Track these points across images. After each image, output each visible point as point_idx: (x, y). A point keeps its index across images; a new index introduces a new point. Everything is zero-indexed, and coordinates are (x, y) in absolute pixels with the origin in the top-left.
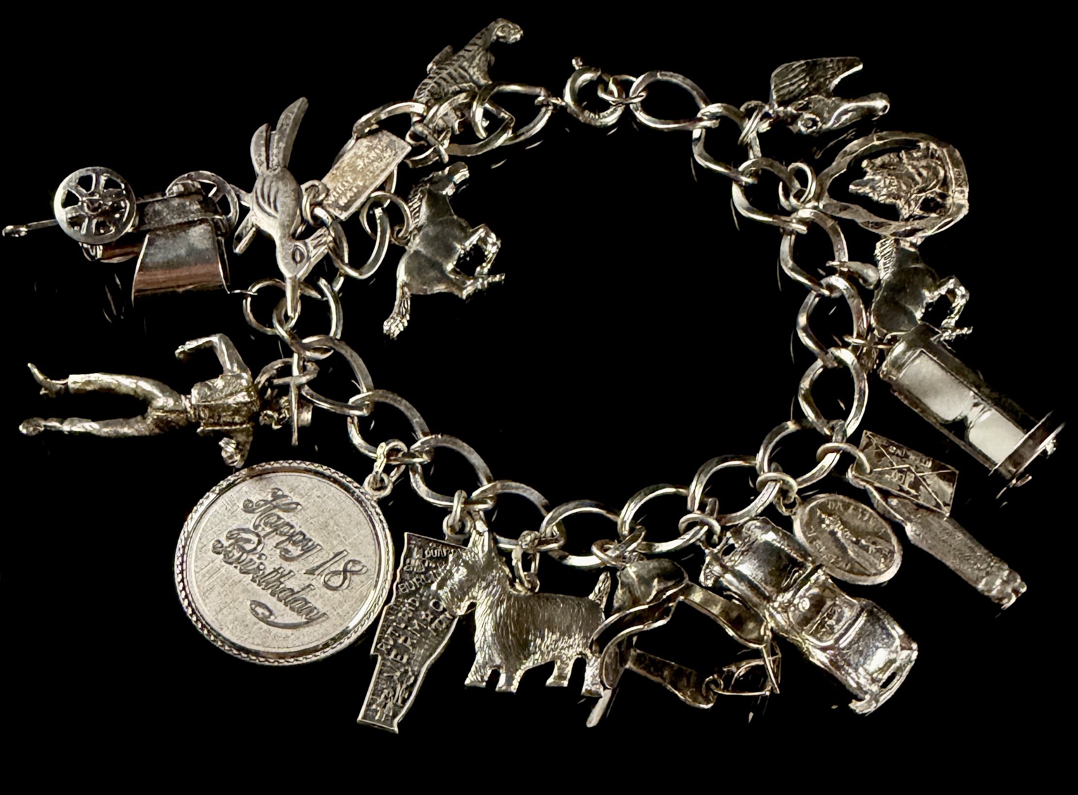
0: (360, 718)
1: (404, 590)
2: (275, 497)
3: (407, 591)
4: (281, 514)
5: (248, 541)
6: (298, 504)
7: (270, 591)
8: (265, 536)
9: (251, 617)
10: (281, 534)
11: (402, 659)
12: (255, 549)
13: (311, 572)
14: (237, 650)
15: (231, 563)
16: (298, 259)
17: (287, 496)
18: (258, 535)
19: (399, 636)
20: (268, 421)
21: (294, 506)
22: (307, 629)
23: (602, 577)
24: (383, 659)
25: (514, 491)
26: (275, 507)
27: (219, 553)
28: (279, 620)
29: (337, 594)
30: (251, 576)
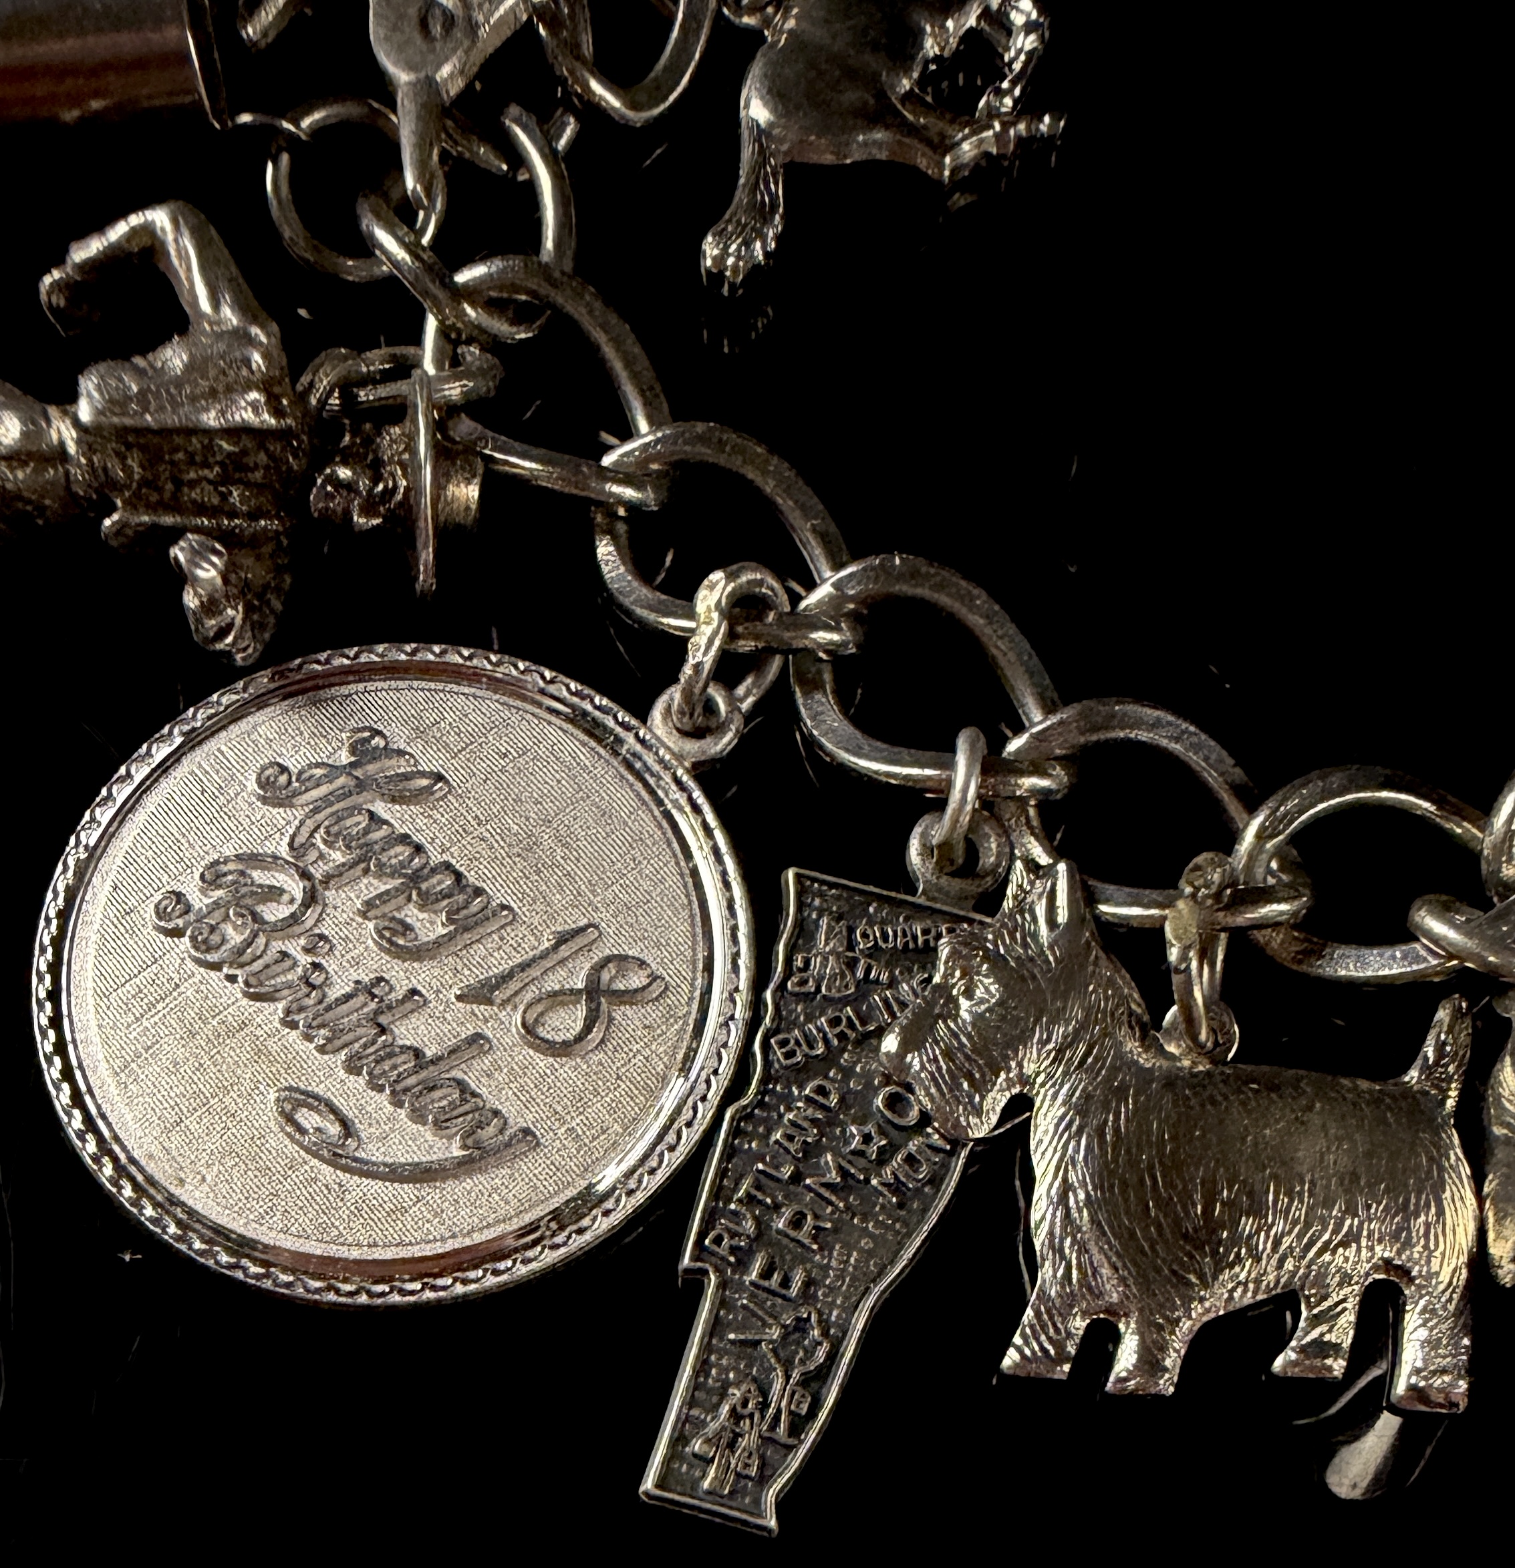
0: (648, 1483)
1: (790, 1055)
2: (362, 751)
3: (799, 1058)
4: (381, 808)
5: (274, 894)
6: (439, 778)
7: (342, 1056)
8: (327, 880)
9: (279, 1142)
10: (382, 871)
11: (786, 1283)
12: (294, 919)
13: (480, 994)
14: (230, 1251)
15: (216, 967)
16: (437, 30)
17: (401, 753)
18: (305, 875)
19: (777, 1207)
20: (337, 504)
21: (425, 782)
22: (468, 1183)
23: (1443, 1014)
24: (723, 1285)
25: (1144, 736)
26: (361, 785)
27: (177, 933)
28: (373, 1152)
29: (566, 1069)
30: (281, 1006)
